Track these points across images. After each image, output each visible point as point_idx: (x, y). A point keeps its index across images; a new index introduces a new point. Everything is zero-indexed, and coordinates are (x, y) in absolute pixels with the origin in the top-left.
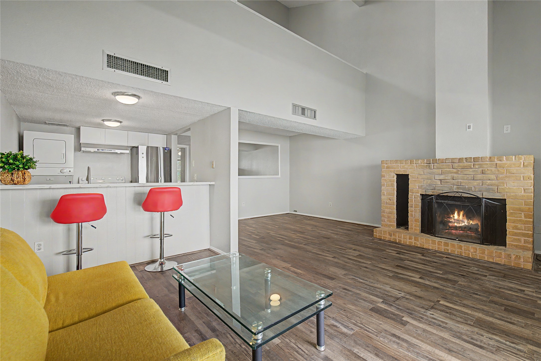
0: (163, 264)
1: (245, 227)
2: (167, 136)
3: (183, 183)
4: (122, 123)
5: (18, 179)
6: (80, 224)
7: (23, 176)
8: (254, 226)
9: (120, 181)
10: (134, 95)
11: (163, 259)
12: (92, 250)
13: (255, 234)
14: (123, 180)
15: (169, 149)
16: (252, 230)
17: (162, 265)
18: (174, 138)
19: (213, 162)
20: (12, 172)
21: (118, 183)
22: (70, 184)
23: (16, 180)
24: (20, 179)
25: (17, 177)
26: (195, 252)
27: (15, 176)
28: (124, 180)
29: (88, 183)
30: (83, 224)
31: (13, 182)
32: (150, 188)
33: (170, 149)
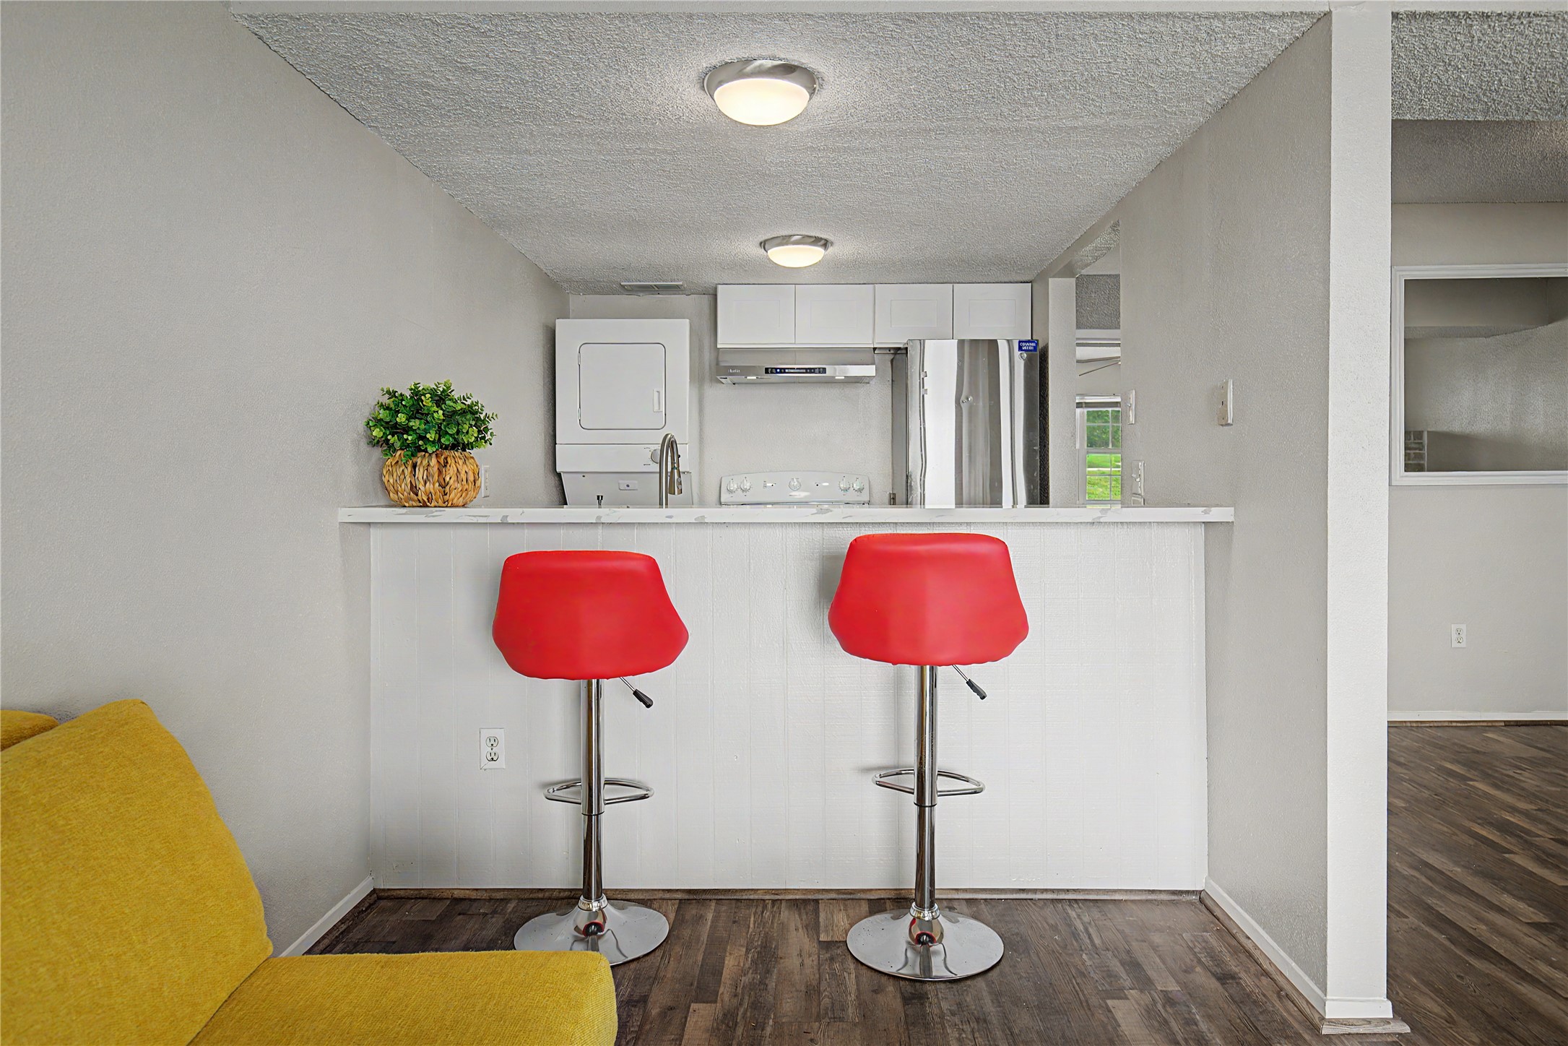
0: (932, 939)
1: (1464, 779)
2: (1035, 285)
3: (1039, 513)
4: (831, 249)
5: (428, 484)
6: (594, 681)
7: (440, 472)
8: (1529, 780)
9: (851, 496)
10: (787, 70)
11: (931, 906)
12: (644, 797)
13: (1531, 844)
14: (860, 490)
15: (1035, 348)
16: (1514, 810)
17: (923, 943)
18: (1060, 290)
19: (1224, 387)
20: (415, 460)
21: (773, 504)
22: (600, 504)
23: (422, 488)
24: (432, 486)
25: (425, 477)
26: (1117, 897)
27: (420, 473)
28: (866, 491)
29: (661, 504)
30: (604, 682)
31: (415, 498)
32: (852, 534)
33: (1041, 345)
